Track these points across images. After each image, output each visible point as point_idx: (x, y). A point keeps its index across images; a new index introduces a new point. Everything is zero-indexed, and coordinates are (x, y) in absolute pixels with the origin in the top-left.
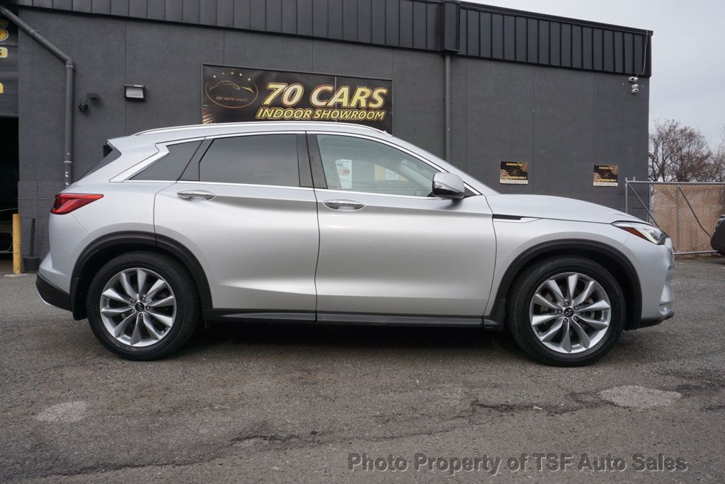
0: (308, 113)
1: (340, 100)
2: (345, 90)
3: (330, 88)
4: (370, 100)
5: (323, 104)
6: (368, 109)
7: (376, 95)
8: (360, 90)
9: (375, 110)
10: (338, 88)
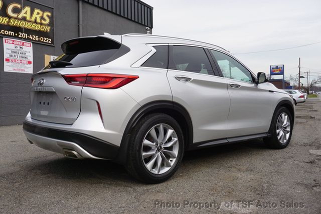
0: (6, 20)
1: (25, 15)
2: (28, 9)
3: (19, 6)
4: (42, 18)
5: (15, 15)
6: (41, 24)
7: (45, 16)
8: (36, 11)
9: (45, 25)
10: (23, 7)
